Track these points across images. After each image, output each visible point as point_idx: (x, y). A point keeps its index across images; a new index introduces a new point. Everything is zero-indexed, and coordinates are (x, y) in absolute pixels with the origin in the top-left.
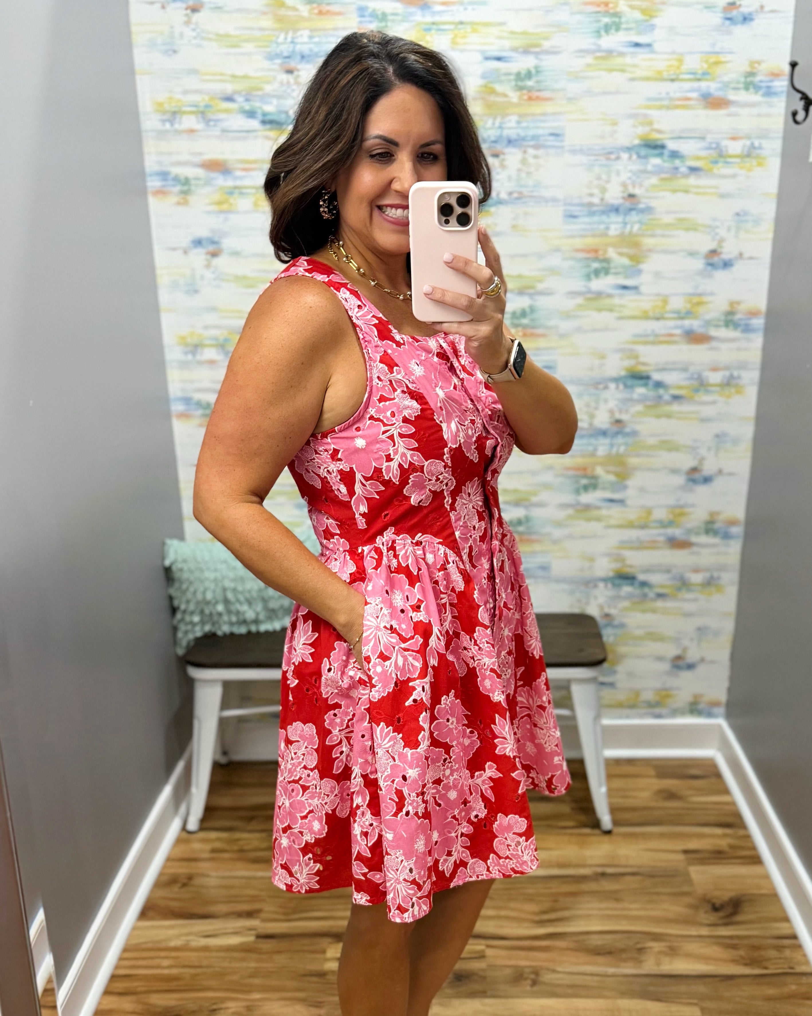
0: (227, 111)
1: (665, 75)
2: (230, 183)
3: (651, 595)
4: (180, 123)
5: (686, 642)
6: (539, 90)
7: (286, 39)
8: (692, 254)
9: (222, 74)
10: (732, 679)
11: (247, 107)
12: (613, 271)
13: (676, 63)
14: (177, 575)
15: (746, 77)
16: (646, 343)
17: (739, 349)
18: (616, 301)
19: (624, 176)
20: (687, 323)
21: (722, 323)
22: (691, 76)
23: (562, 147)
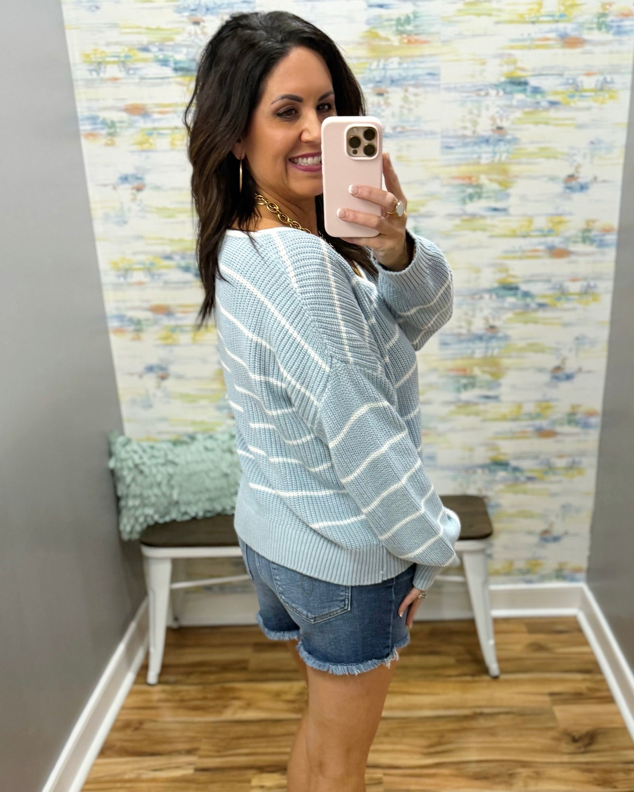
0: (145, 60)
1: (527, 18)
2: (149, 125)
3: (522, 478)
4: (105, 72)
5: (552, 518)
6: (417, 34)
8: (553, 179)
9: (138, 27)
10: (592, 548)
11: (161, 57)
12: (485, 195)
13: (536, 7)
15: (599, 18)
16: (514, 258)
17: (594, 262)
18: (489, 221)
19: (493, 111)
20: (549, 240)
21: (579, 239)
22: (550, 19)
23: (438, 86)
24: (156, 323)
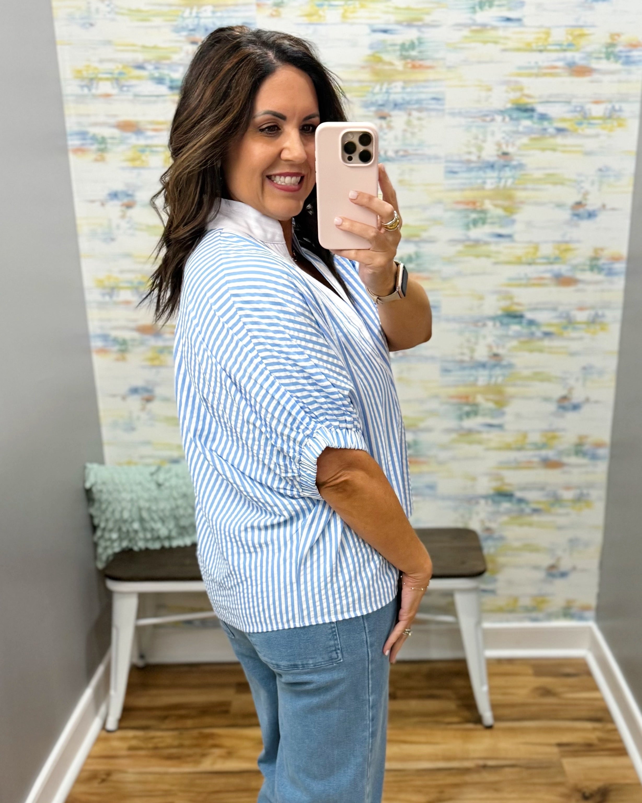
0: (138, 78)
1: (534, 46)
2: (142, 142)
3: (528, 510)
4: (97, 88)
5: (559, 553)
6: (422, 60)
7: (191, 13)
8: (560, 205)
9: (133, 45)
10: (602, 585)
11: (157, 75)
12: (489, 221)
13: (543, 36)
14: (96, 496)
15: (607, 48)
16: (520, 286)
17: (603, 291)
18: (492, 248)
19: (499, 136)
20: (556, 267)
21: (587, 267)
22: (558, 48)
23: (443, 110)
24: (142, 343)
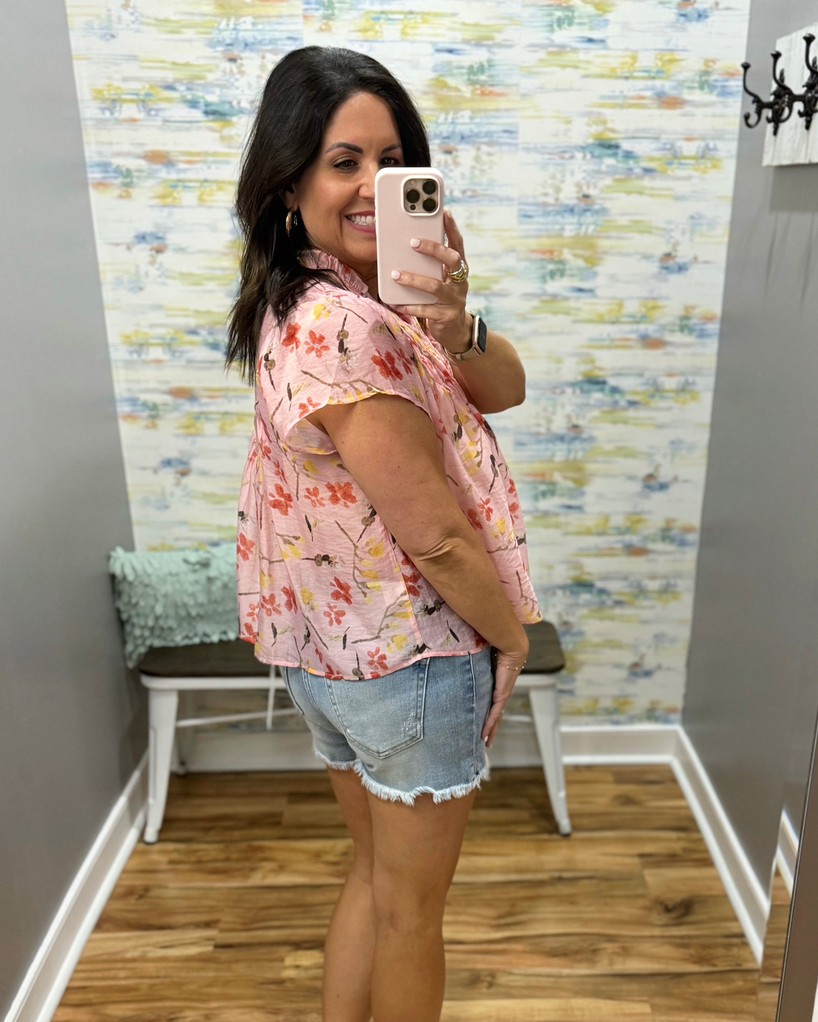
0: (168, 100)
1: (619, 72)
2: (173, 176)
3: (609, 602)
4: (120, 111)
5: (643, 650)
6: (492, 85)
7: (228, 25)
8: (647, 257)
9: (162, 61)
10: (689, 685)
11: (189, 97)
12: (568, 272)
13: (629, 60)
15: (701, 76)
16: (601, 347)
17: (693, 355)
18: (572, 304)
19: (579, 176)
20: (642, 327)
21: (677, 328)
22: (645, 74)
23: (516, 145)
24: (176, 408)
